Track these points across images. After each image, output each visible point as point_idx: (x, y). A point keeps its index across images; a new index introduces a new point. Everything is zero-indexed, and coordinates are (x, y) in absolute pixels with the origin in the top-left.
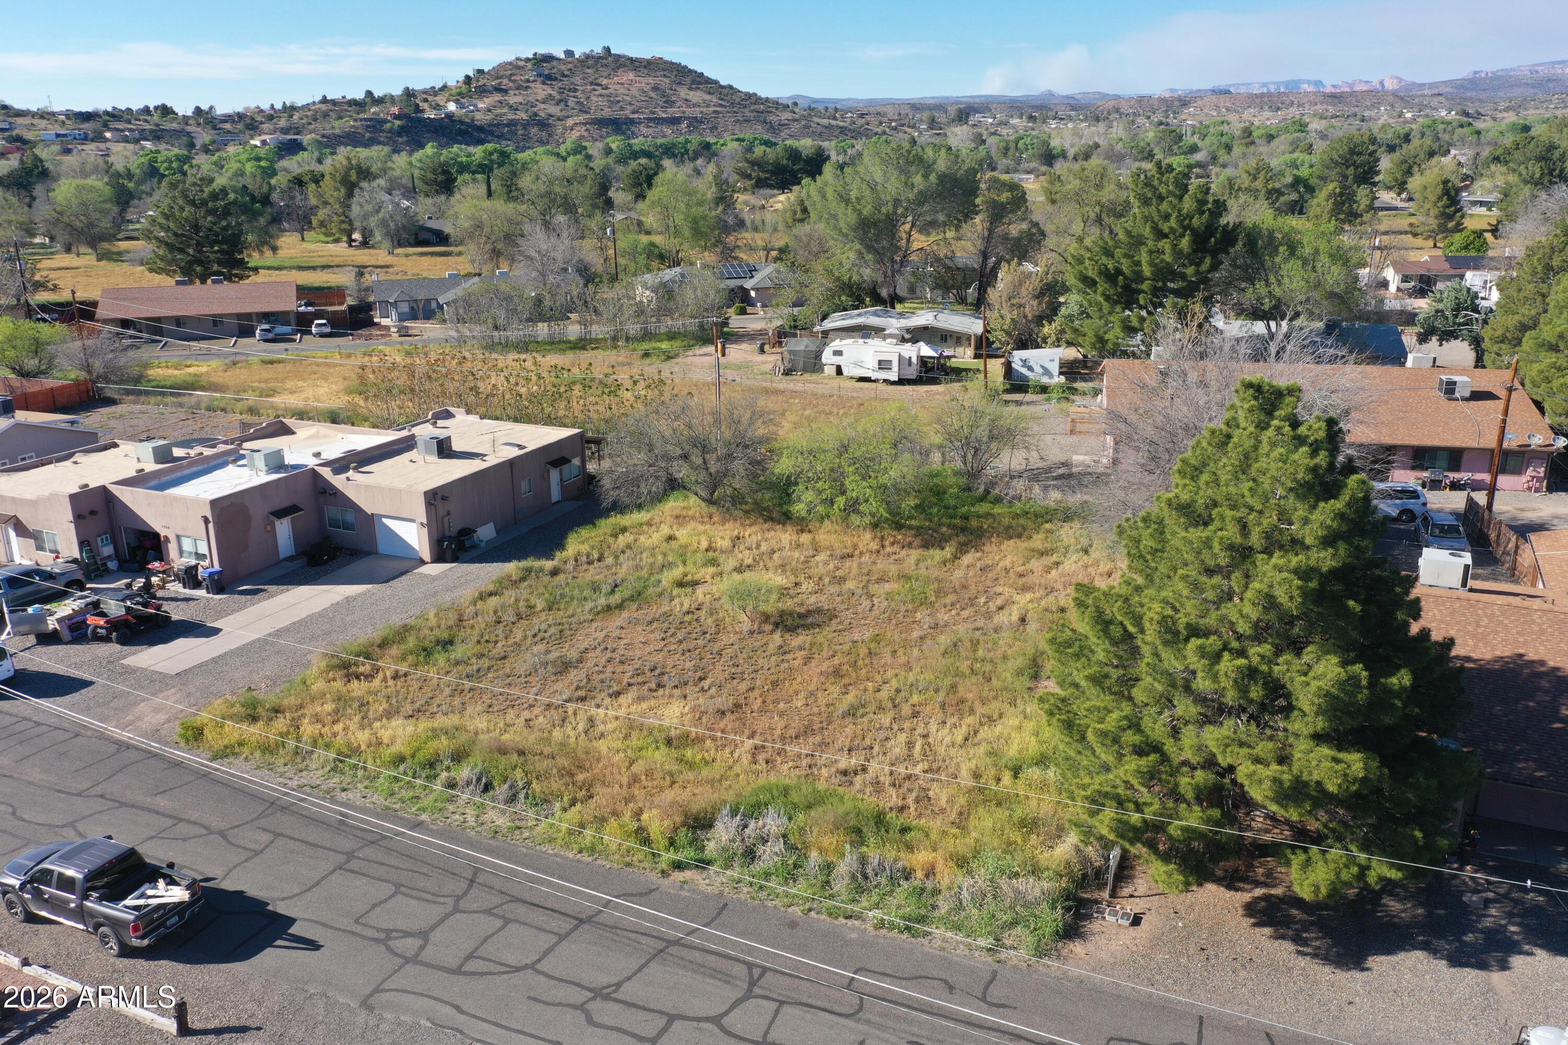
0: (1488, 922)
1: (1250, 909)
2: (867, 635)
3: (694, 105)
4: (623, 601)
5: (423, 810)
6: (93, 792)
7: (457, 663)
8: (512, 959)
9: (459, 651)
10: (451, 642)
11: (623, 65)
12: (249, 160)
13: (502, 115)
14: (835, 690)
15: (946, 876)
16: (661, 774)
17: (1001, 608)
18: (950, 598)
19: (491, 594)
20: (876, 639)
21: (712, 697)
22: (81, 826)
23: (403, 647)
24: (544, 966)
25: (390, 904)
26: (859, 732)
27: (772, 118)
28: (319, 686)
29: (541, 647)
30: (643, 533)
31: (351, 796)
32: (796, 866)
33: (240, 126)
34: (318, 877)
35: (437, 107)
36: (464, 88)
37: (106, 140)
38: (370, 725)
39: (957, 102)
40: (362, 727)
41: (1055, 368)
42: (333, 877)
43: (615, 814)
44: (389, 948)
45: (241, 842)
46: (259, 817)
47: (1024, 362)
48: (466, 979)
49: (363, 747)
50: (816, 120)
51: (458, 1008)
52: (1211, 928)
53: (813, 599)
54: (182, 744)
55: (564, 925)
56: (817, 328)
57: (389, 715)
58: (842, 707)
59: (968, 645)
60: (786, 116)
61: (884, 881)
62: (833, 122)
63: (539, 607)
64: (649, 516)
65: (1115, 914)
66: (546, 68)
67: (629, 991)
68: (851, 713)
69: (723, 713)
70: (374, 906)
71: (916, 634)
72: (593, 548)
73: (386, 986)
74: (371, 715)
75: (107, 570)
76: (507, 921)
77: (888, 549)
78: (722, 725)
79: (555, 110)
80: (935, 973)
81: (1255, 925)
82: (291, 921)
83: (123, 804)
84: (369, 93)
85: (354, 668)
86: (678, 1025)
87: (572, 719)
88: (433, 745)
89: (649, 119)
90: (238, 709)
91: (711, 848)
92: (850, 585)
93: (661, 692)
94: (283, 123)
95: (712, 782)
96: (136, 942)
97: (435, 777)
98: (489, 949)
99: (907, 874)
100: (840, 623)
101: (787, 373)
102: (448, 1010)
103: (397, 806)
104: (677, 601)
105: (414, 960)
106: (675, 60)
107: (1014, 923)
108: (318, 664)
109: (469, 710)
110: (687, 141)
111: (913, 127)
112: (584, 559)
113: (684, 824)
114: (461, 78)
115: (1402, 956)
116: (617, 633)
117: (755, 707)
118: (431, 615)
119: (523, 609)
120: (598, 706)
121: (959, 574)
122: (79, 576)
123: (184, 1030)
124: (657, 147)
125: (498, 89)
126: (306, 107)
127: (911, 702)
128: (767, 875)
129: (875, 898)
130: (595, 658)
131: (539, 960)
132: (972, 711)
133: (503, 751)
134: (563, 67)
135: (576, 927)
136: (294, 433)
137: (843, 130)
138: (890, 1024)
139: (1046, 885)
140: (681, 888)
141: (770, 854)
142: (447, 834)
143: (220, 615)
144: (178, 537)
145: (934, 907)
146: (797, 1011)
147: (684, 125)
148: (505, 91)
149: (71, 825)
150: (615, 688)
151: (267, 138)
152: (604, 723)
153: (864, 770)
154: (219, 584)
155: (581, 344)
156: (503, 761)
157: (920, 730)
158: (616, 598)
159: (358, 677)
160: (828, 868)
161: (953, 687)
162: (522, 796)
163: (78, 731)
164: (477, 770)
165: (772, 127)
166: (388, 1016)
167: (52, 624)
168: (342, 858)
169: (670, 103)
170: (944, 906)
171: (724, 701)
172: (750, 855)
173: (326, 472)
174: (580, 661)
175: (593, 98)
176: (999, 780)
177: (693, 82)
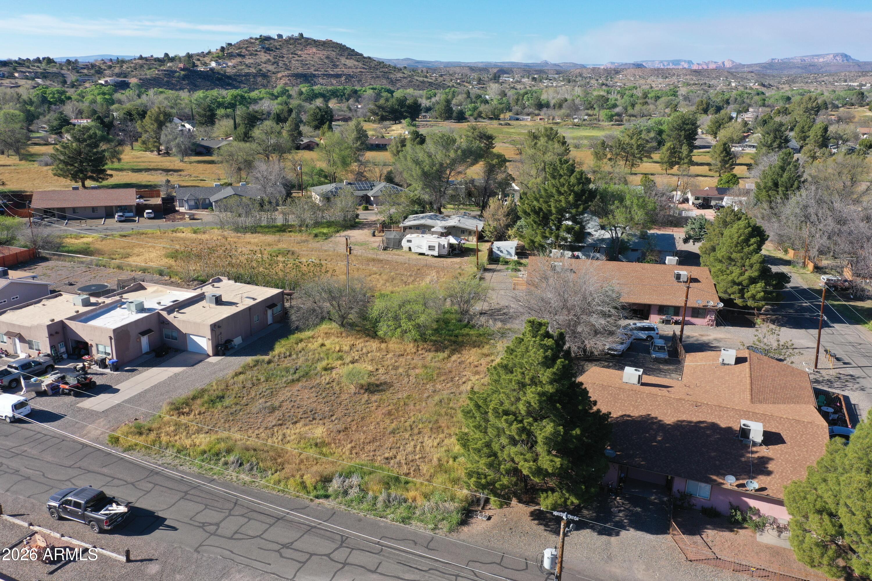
0: (617, 519)
1: (532, 514)
2: (405, 395)
3: (349, 68)
4: (300, 377)
5: (215, 474)
6: (75, 466)
7: (226, 407)
8: (251, 533)
9: (227, 402)
10: (223, 397)
11: (310, 44)
12: (99, 94)
13: (241, 70)
14: (388, 421)
15: (420, 501)
16: (312, 459)
17: (464, 383)
18: (443, 378)
19: (241, 373)
20: (408, 397)
21: (336, 424)
22: (73, 480)
23: (202, 400)
24: (264, 536)
25: (204, 512)
26: (395, 441)
27: (392, 76)
28: (167, 418)
29: (263, 400)
30: (310, 342)
31: (184, 468)
32: (363, 497)
33: (92, 71)
34: (174, 502)
35: (205, 64)
36: (221, 54)
37: (15, 78)
38: (190, 437)
39: (495, 65)
40: (187, 438)
41: (513, 252)
42: (180, 502)
43: (293, 476)
44: (204, 530)
45: (141, 488)
46: (147, 477)
47: (499, 248)
48: (233, 541)
49: (188, 447)
50: (416, 78)
51: (232, 552)
52: (516, 521)
53: (383, 378)
54: (110, 445)
55: (272, 521)
56: (401, 225)
57: (199, 431)
58: (389, 430)
59: (446, 401)
60: (399, 75)
61: (396, 503)
62: (425, 79)
63: (262, 380)
64: (313, 333)
65: (481, 516)
66: (267, 44)
67: (296, 545)
68: (393, 432)
69: (340, 432)
70: (197, 513)
71: (426, 395)
72: (287, 350)
73: (204, 544)
74: (190, 432)
75: (63, 359)
76: (250, 519)
77: (420, 352)
78: (339, 437)
79: (271, 68)
80: (411, 538)
81: (532, 520)
82: (165, 519)
83: (89, 471)
84: (166, 55)
85: (181, 410)
86: (313, 557)
87: (276, 434)
88: (218, 446)
89: (324, 75)
90: (133, 429)
91: (330, 490)
92: (401, 370)
93: (314, 422)
94: (117, 70)
95: (332, 463)
96: (106, 528)
97: (219, 460)
98: (243, 530)
99: (405, 501)
100: (394, 389)
101: (385, 249)
102: (228, 552)
103: (204, 472)
104: (323, 378)
105: (214, 534)
106: (339, 42)
107: (443, 519)
108: (165, 408)
109: (232, 430)
110: (345, 89)
111: (469, 83)
112: (283, 355)
113: (321, 481)
114: (219, 48)
115: (581, 531)
116: (296, 394)
117: (354, 429)
118: (214, 384)
119: (255, 381)
120: (287, 428)
121: (449, 365)
122: (52, 363)
123: (128, 560)
124: (328, 91)
125: (240, 55)
126: (130, 61)
127: (419, 427)
128: (352, 501)
129: (392, 510)
130: (287, 405)
131: (262, 534)
132: (443, 432)
133: (247, 449)
134: (276, 44)
135: (277, 521)
136: (146, 289)
137: (431, 84)
138: (391, 556)
139: (456, 505)
140: (318, 506)
141: (354, 493)
142: (225, 485)
143: (119, 382)
144: (97, 345)
145: (414, 513)
146: (358, 552)
147: (343, 78)
148: (243, 56)
149: (69, 480)
150: (295, 420)
151: (108, 79)
152: (290, 436)
153: (395, 457)
154: (116, 367)
155: (283, 229)
156: (248, 454)
157: (420, 440)
158: (296, 376)
159: (183, 414)
160: (375, 498)
161: (437, 421)
162: (255, 468)
163: (64, 439)
164: (237, 457)
165: (392, 81)
166: (205, 555)
167: (44, 387)
168: (183, 494)
169: (335, 66)
170: (418, 513)
171: (340, 427)
172: (346, 493)
173: (164, 314)
174: (280, 406)
175: (293, 62)
176: (448, 462)
177: (349, 54)
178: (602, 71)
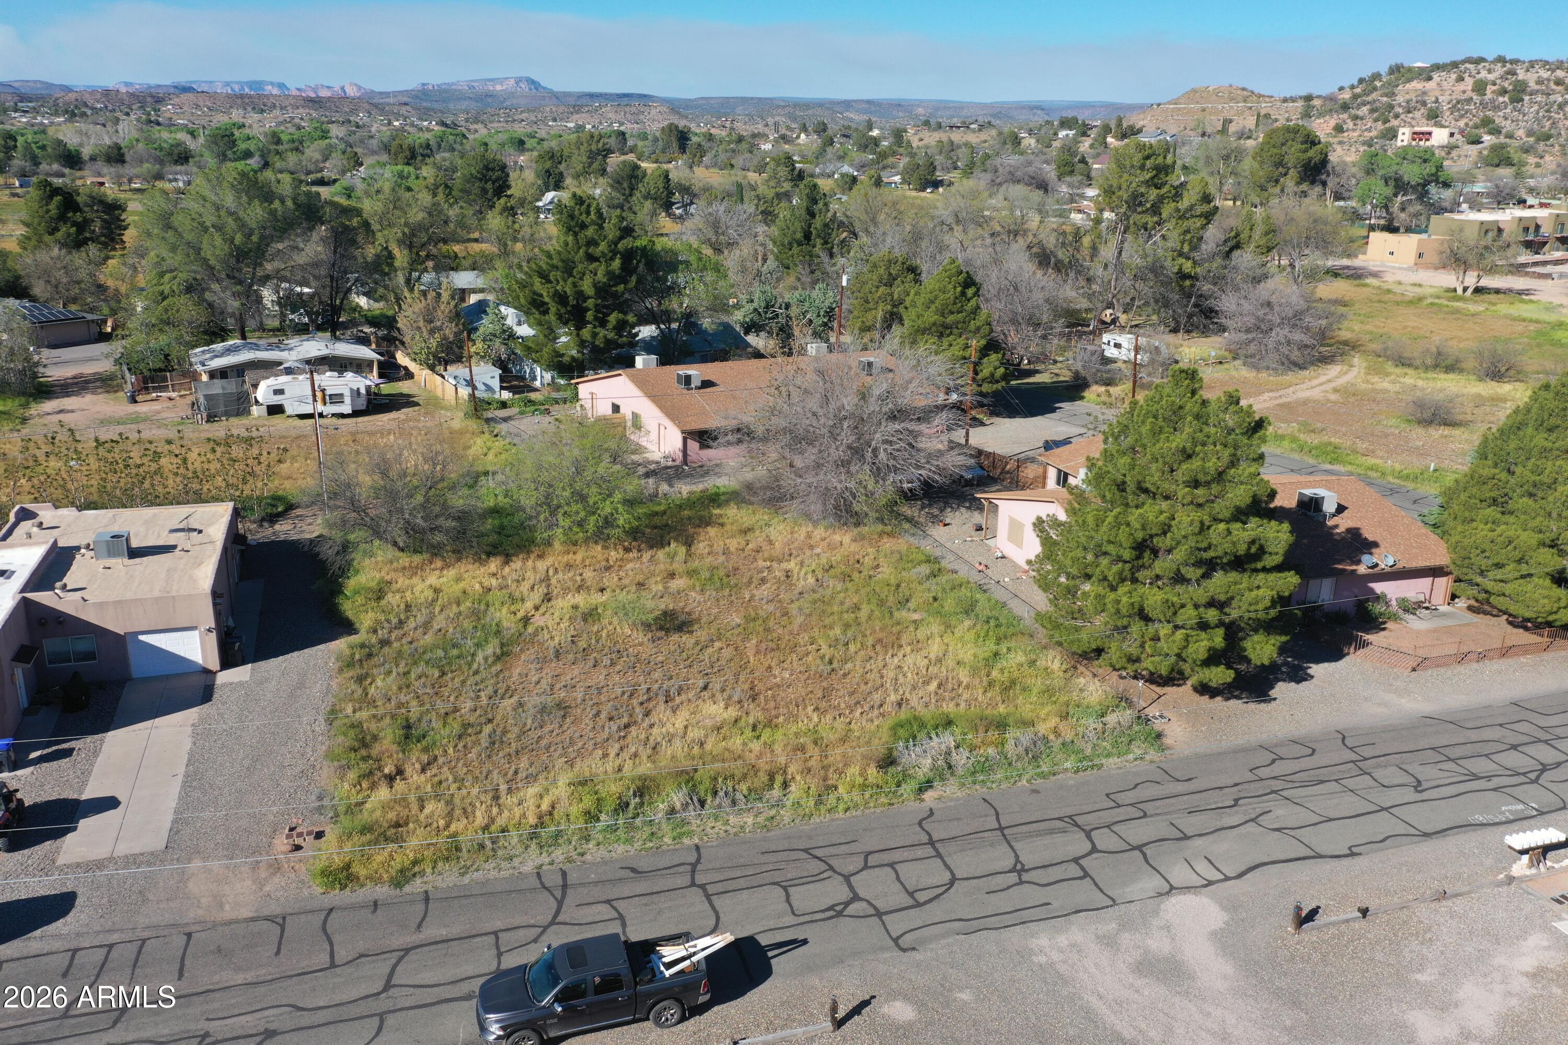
8: (934, 881)
15: (1068, 732)
18: (743, 579)
23: (385, 741)
25: (794, 895)
42: (718, 903)
44: (851, 917)
48: (932, 906)
51: (959, 920)
58: (816, 668)
65: (1154, 719)
67: (1028, 862)
68: (831, 669)
70: (787, 902)
73: (894, 934)
96: (702, 999)
98: (911, 884)
101: (209, 419)
102: (956, 924)
105: (880, 913)
108: (344, 778)
123: (836, 1023)
135: (934, 848)
159: (394, 779)
162: (739, 797)
168: (695, 890)
173: (45, 598)
174: (560, 701)
178: (125, 97)
